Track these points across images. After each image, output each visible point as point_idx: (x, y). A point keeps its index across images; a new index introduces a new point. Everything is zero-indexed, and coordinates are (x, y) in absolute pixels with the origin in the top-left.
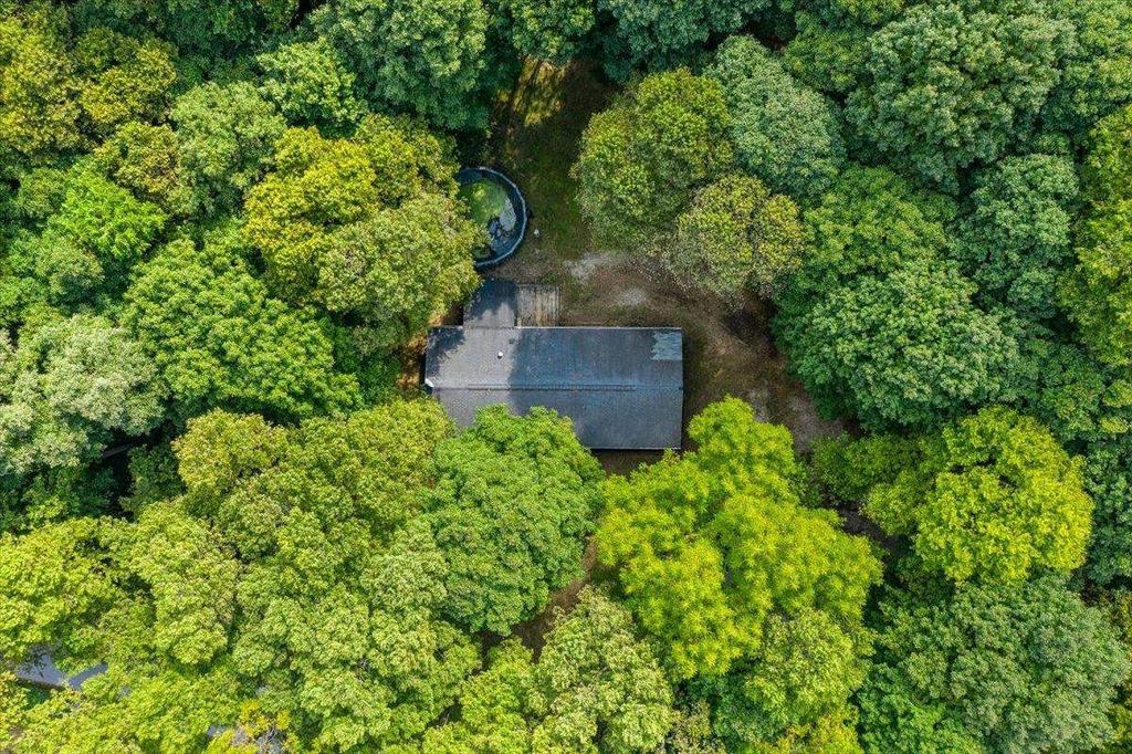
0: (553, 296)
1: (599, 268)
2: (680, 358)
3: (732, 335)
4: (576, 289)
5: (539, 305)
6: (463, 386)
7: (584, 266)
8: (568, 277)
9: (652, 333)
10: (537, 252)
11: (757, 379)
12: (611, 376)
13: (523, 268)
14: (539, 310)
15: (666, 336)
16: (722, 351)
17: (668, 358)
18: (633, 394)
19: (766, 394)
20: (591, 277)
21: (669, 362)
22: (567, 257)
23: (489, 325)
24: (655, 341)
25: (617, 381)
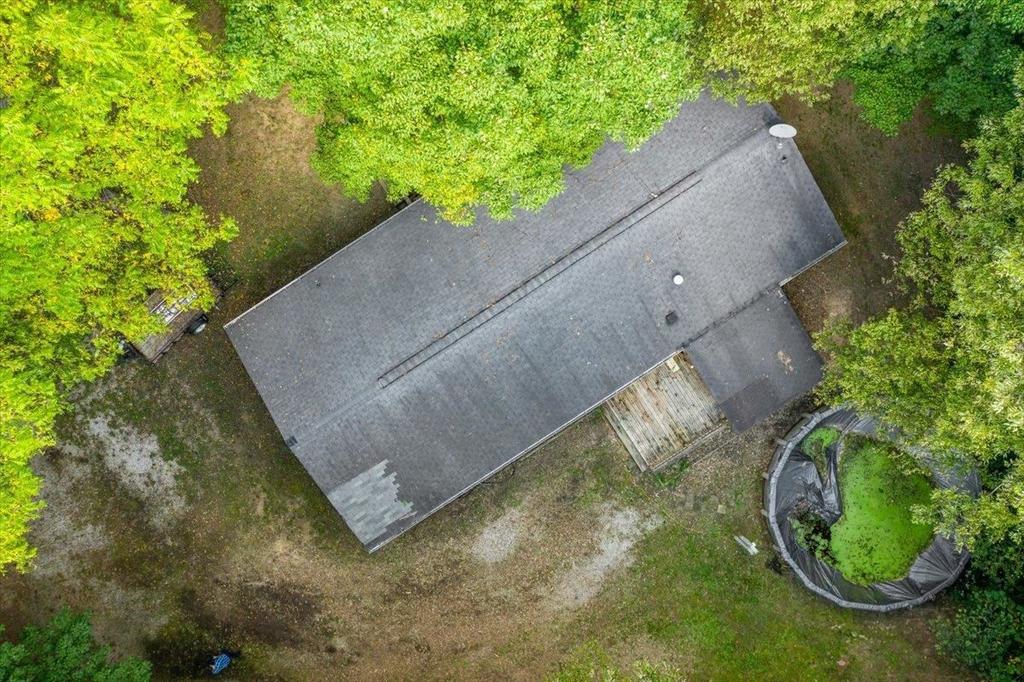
0: (643, 449)
1: (592, 550)
2: (335, 498)
3: (284, 586)
4: (608, 488)
5: (658, 417)
6: (711, 170)
7: (621, 536)
8: (636, 499)
9: (419, 508)
10: (721, 509)
11: (187, 537)
12: (442, 376)
13: (728, 462)
14: (649, 407)
15: (388, 520)
16: (280, 546)
17: (357, 482)
18: (377, 372)
19: (157, 521)
20: (594, 525)
21: (351, 475)
22: (664, 535)
23: (735, 322)
24: (402, 497)
25: (423, 375)
